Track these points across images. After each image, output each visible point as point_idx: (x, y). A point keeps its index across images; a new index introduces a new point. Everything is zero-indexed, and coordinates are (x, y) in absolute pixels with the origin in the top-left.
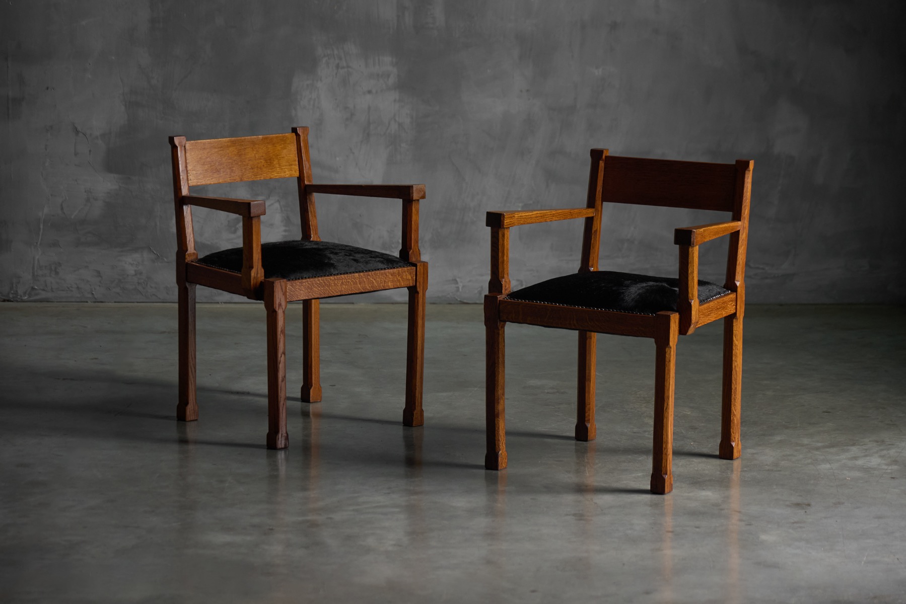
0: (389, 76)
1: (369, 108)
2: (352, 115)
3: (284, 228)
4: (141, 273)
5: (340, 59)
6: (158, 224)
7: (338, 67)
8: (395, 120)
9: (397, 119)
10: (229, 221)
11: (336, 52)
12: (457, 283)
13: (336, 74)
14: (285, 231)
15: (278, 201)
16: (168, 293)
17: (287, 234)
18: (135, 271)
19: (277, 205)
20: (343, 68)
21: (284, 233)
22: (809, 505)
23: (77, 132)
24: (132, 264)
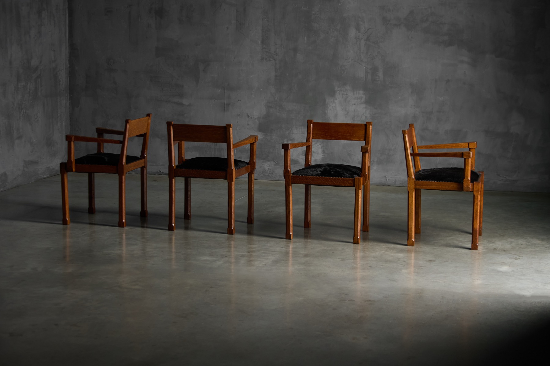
0: (362, 98)
1: (354, 110)
2: (348, 113)
3: (322, 155)
4: (270, 170)
5: (344, 91)
6: (277, 151)
7: (343, 94)
8: (364, 115)
9: (365, 115)
10: (302, 151)
11: (342, 89)
12: (386, 178)
13: (342, 97)
14: (323, 156)
15: (320, 144)
16: (280, 177)
17: (323, 157)
18: (268, 169)
19: (320, 146)
20: (345, 95)
21: (322, 157)
22: (434, 261)
23: (248, 116)
24: (267, 166)
